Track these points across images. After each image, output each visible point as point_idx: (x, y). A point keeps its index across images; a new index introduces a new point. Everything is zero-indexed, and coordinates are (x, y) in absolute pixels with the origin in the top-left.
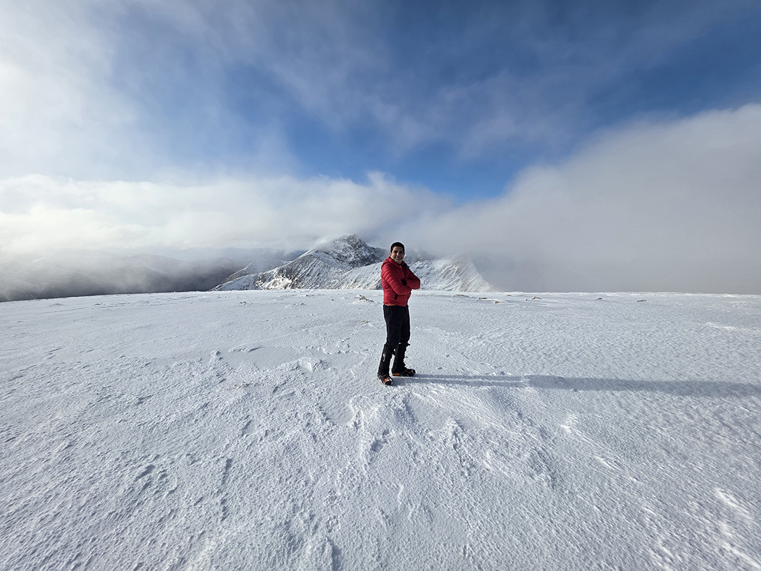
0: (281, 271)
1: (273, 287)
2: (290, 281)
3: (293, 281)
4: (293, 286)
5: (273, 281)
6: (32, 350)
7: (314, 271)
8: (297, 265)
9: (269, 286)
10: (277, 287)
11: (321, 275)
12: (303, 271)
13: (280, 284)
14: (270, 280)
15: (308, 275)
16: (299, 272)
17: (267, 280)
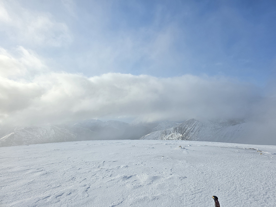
0: (175, 129)
1: (171, 138)
2: (181, 135)
3: (182, 135)
4: (183, 139)
7: (196, 129)
8: (185, 125)
9: (169, 137)
10: (173, 138)
11: (200, 132)
12: (189, 129)
13: (175, 136)
14: (170, 134)
15: (192, 132)
16: (186, 129)
17: (168, 134)
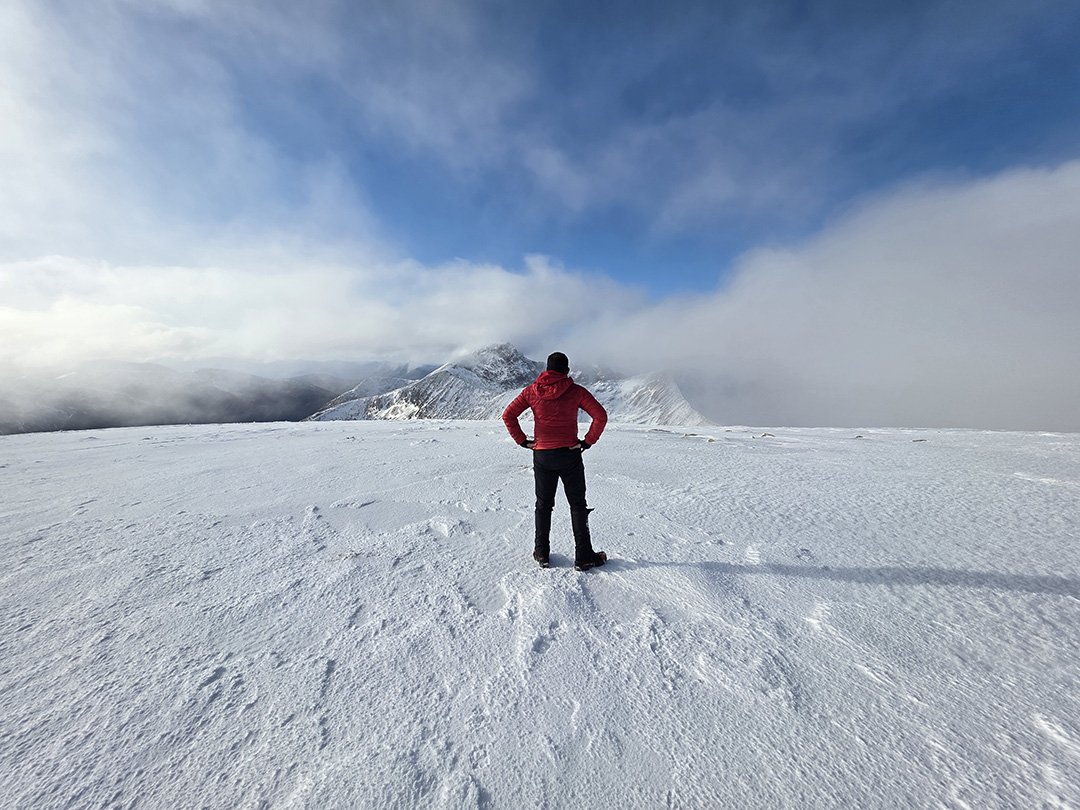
0: (404, 394)
1: (393, 417)
2: (417, 408)
3: (420, 407)
4: (421, 415)
5: (392, 407)
6: (55, 502)
7: (450, 395)
8: (426, 386)
9: (387, 414)
10: (398, 416)
11: (460, 400)
12: (435, 394)
13: (402, 412)
14: (388, 406)
15: (442, 400)
16: (429, 395)
17: (384, 407)
